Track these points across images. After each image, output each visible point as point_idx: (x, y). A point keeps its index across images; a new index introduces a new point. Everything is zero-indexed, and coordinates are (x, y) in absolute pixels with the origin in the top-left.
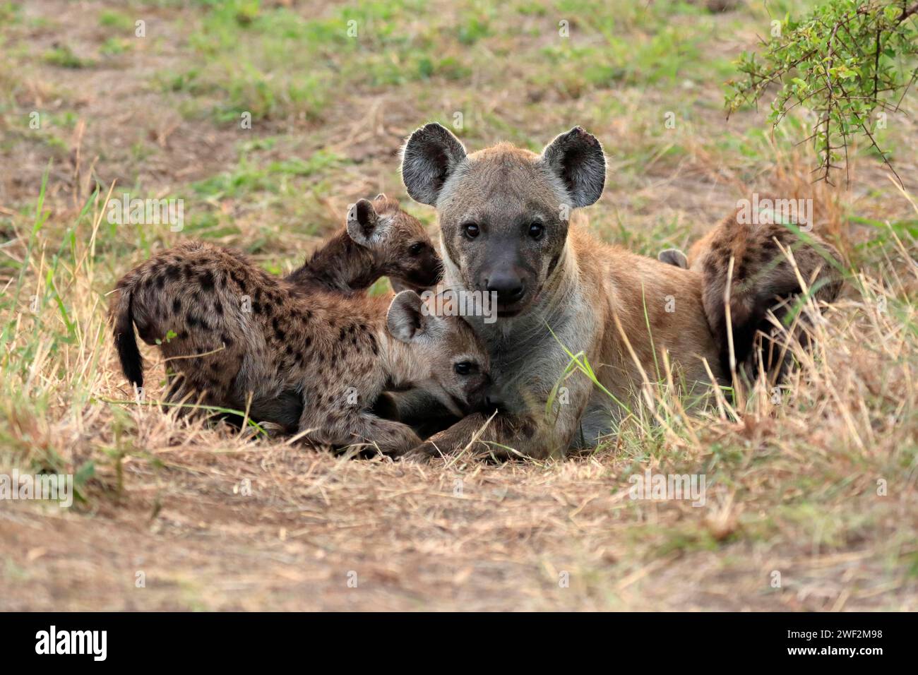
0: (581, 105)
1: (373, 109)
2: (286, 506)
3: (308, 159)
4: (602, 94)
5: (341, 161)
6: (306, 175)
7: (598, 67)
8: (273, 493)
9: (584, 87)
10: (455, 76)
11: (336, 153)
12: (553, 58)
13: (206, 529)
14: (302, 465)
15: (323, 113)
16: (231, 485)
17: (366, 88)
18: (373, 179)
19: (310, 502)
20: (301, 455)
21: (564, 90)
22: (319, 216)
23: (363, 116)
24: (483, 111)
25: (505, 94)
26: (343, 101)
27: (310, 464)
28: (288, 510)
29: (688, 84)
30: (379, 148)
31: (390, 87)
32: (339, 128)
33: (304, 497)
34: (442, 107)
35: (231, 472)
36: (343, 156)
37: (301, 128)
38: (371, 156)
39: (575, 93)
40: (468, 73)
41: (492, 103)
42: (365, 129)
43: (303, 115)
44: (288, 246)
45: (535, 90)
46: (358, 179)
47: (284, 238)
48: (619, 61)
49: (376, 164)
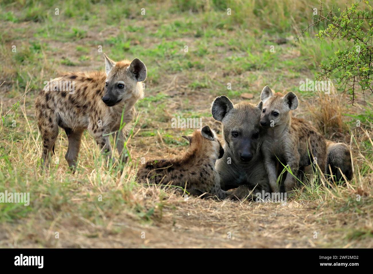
0: (241, 77)
1: (175, 79)
2: (206, 219)
3: (155, 96)
4: (248, 72)
5: (166, 97)
6: (156, 101)
7: (246, 64)
8: (201, 215)
9: (242, 70)
10: (199, 68)
11: (164, 94)
12: (230, 61)
13: (188, 229)
14: (206, 205)
15: (158, 80)
16: (186, 213)
17: (170, 72)
18: (178, 103)
19: (213, 218)
20: (205, 202)
21: (236, 72)
22: (163, 115)
23: (171, 82)
24: (210, 79)
25: (216, 73)
26: (163, 76)
27: (209, 205)
28: (208, 221)
29: (276, 69)
30: (178, 92)
31: (178, 71)
32: (164, 85)
33: (211, 216)
34: (197, 78)
35: (185, 208)
36: (167, 95)
37: (151, 85)
38: (176, 95)
39: (239, 73)
40: (203, 66)
41: (213, 77)
42: (172, 86)
43: (151, 81)
44: (155, 126)
45: (226, 72)
46: (173, 103)
47: (153, 123)
48: (253, 62)
49: (178, 98)
